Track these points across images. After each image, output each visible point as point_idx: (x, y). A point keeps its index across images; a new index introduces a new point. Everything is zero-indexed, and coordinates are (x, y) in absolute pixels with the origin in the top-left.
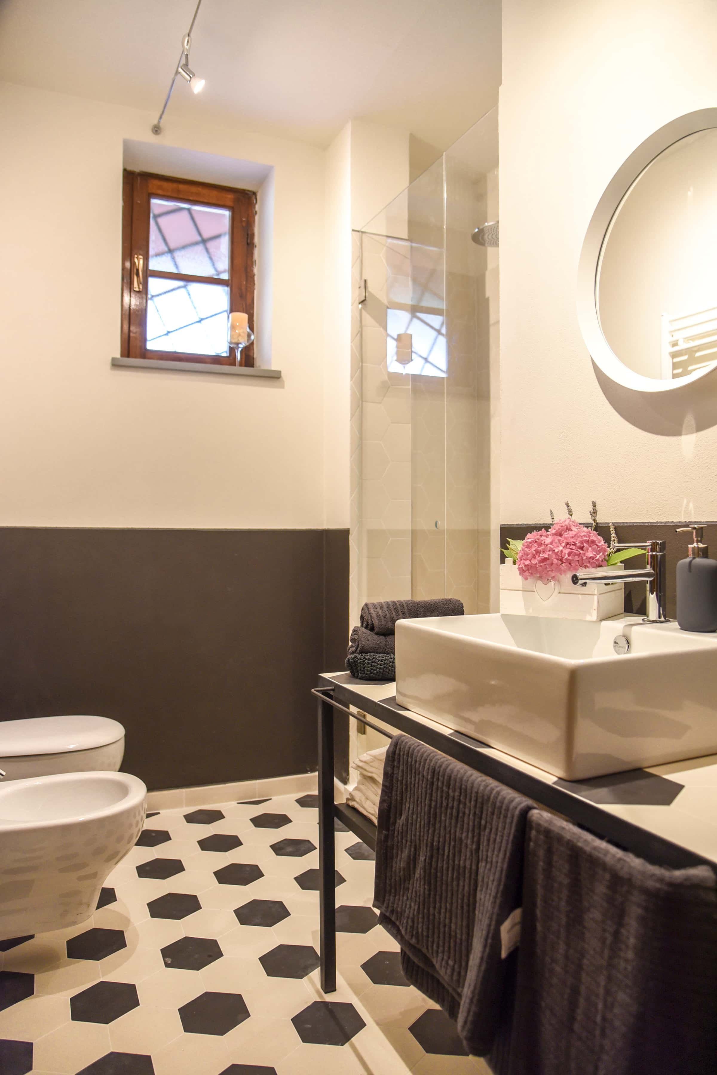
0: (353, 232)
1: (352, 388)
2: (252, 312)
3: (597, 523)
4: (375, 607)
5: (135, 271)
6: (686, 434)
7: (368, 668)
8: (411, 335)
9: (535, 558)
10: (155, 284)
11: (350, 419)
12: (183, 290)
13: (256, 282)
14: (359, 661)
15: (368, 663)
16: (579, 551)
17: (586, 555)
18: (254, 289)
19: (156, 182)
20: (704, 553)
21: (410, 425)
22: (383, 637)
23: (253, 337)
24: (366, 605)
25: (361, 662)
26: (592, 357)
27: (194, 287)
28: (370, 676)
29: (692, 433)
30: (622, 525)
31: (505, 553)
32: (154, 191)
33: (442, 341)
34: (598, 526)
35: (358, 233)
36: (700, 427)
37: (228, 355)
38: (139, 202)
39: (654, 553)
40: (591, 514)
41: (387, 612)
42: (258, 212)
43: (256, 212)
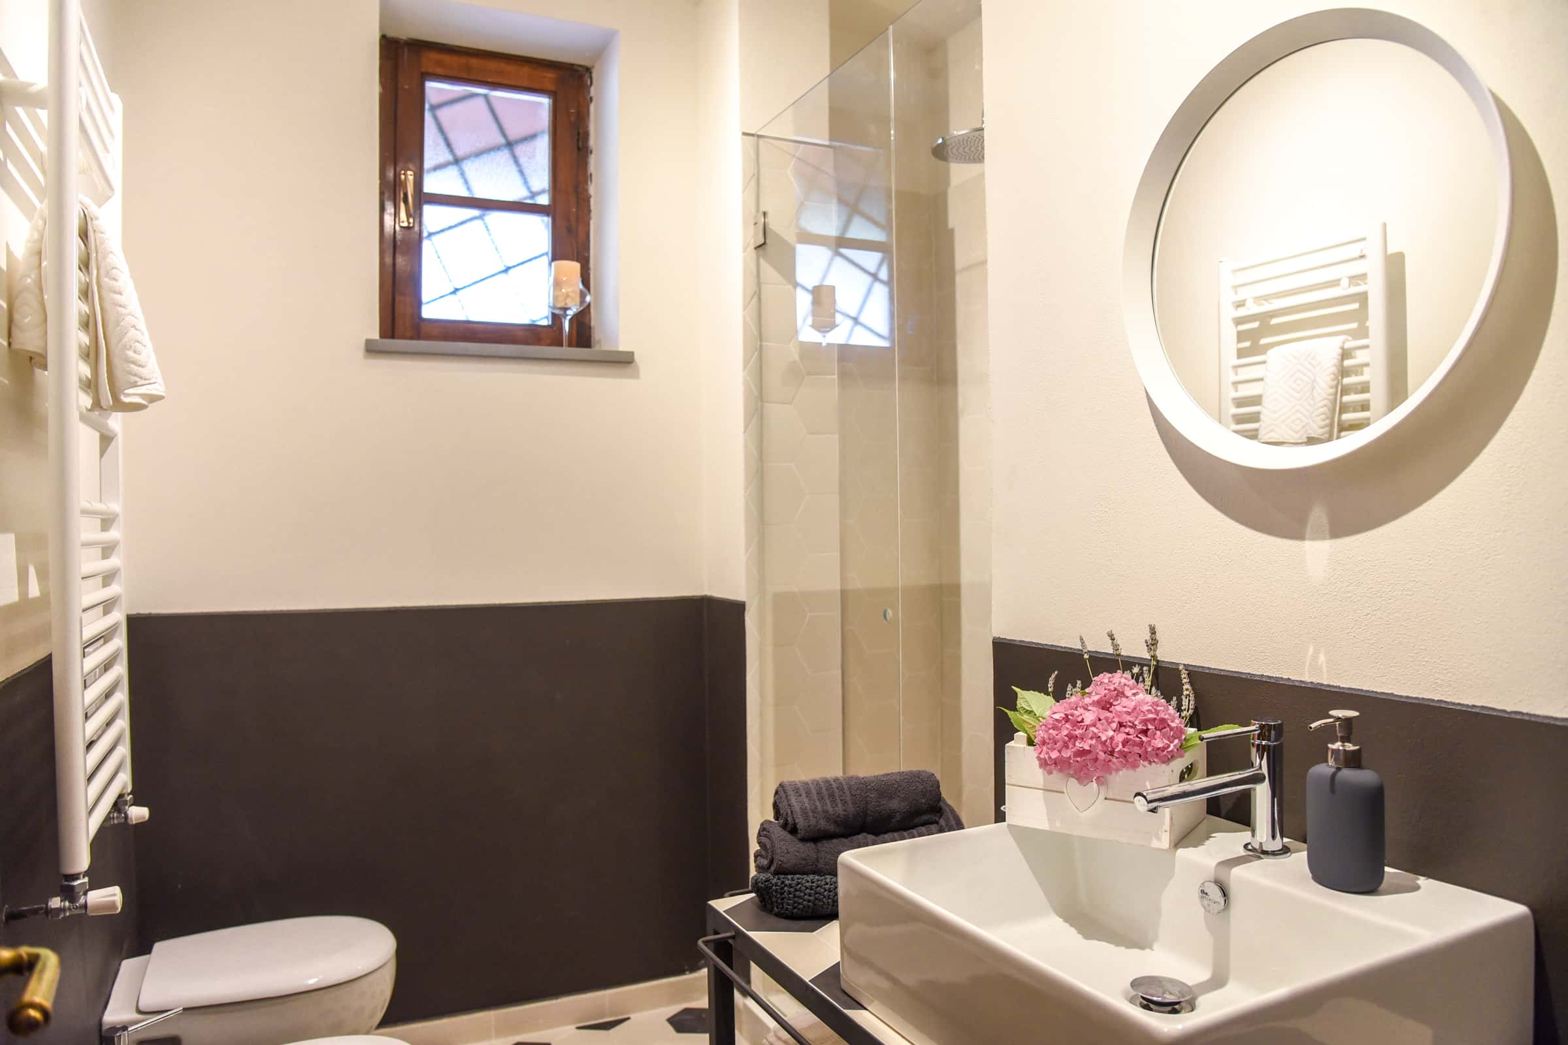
0: (744, 137)
1: (746, 384)
2: (587, 255)
3: (1158, 661)
4: (797, 792)
5: (402, 195)
6: (1313, 539)
7: (790, 900)
8: (833, 288)
9: (1067, 747)
10: (433, 216)
11: (743, 430)
12: (478, 222)
13: (592, 207)
14: (774, 887)
15: (790, 893)
16: (1140, 738)
17: (1152, 744)
18: (589, 219)
19: (434, 56)
20: (1353, 761)
21: (837, 436)
22: (812, 843)
23: (588, 299)
24: (781, 785)
25: (777, 889)
26: (1148, 391)
27: (494, 217)
28: (792, 913)
29: (1323, 539)
30: (1200, 670)
31: (1012, 721)
32: (431, 70)
33: (881, 293)
34: (1160, 665)
35: (752, 138)
36: (1339, 530)
37: (550, 323)
38: (406, 87)
39: (1264, 743)
40: (1147, 646)
41: (818, 803)
42: (594, 99)
43: (591, 98)
